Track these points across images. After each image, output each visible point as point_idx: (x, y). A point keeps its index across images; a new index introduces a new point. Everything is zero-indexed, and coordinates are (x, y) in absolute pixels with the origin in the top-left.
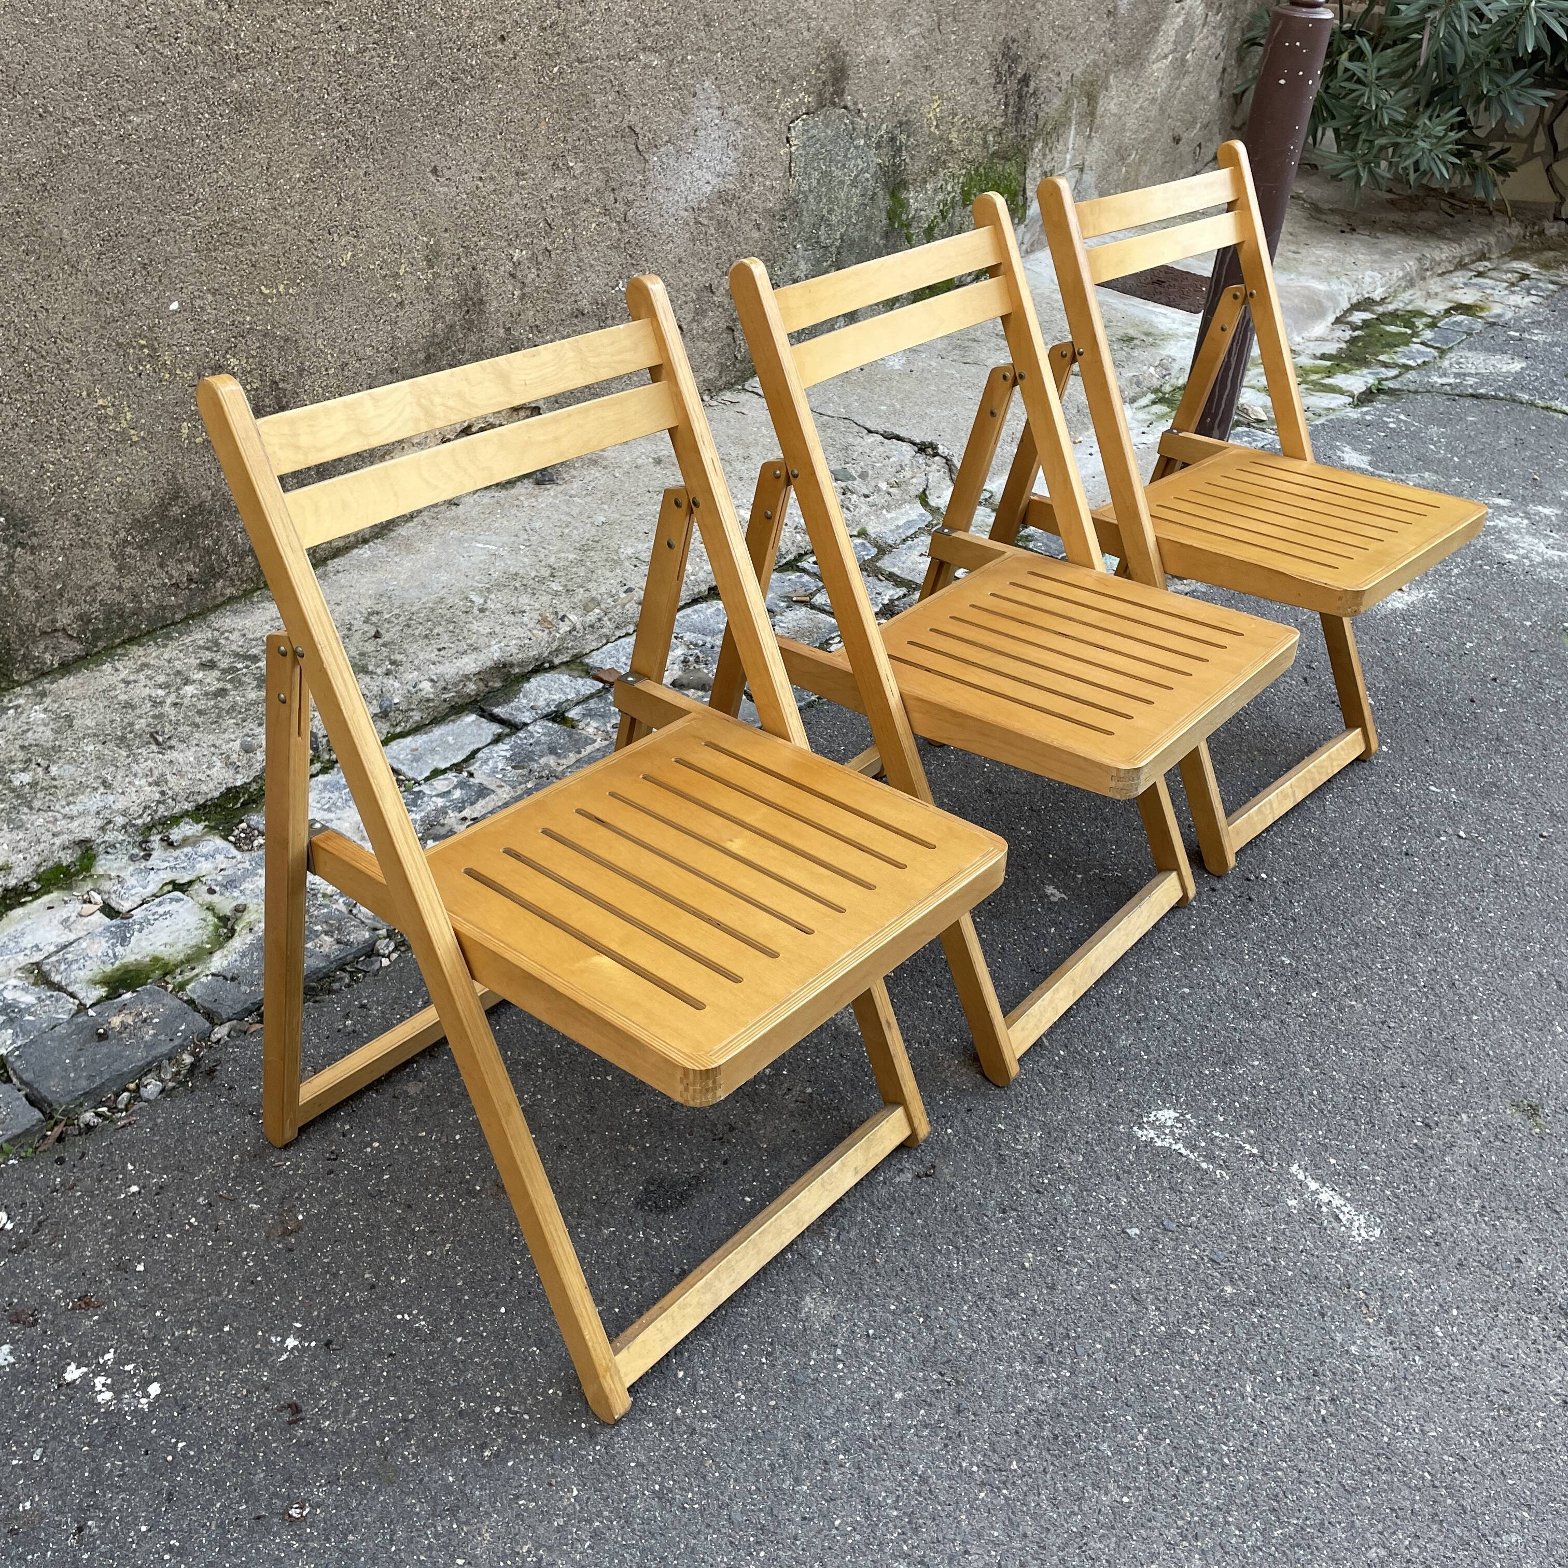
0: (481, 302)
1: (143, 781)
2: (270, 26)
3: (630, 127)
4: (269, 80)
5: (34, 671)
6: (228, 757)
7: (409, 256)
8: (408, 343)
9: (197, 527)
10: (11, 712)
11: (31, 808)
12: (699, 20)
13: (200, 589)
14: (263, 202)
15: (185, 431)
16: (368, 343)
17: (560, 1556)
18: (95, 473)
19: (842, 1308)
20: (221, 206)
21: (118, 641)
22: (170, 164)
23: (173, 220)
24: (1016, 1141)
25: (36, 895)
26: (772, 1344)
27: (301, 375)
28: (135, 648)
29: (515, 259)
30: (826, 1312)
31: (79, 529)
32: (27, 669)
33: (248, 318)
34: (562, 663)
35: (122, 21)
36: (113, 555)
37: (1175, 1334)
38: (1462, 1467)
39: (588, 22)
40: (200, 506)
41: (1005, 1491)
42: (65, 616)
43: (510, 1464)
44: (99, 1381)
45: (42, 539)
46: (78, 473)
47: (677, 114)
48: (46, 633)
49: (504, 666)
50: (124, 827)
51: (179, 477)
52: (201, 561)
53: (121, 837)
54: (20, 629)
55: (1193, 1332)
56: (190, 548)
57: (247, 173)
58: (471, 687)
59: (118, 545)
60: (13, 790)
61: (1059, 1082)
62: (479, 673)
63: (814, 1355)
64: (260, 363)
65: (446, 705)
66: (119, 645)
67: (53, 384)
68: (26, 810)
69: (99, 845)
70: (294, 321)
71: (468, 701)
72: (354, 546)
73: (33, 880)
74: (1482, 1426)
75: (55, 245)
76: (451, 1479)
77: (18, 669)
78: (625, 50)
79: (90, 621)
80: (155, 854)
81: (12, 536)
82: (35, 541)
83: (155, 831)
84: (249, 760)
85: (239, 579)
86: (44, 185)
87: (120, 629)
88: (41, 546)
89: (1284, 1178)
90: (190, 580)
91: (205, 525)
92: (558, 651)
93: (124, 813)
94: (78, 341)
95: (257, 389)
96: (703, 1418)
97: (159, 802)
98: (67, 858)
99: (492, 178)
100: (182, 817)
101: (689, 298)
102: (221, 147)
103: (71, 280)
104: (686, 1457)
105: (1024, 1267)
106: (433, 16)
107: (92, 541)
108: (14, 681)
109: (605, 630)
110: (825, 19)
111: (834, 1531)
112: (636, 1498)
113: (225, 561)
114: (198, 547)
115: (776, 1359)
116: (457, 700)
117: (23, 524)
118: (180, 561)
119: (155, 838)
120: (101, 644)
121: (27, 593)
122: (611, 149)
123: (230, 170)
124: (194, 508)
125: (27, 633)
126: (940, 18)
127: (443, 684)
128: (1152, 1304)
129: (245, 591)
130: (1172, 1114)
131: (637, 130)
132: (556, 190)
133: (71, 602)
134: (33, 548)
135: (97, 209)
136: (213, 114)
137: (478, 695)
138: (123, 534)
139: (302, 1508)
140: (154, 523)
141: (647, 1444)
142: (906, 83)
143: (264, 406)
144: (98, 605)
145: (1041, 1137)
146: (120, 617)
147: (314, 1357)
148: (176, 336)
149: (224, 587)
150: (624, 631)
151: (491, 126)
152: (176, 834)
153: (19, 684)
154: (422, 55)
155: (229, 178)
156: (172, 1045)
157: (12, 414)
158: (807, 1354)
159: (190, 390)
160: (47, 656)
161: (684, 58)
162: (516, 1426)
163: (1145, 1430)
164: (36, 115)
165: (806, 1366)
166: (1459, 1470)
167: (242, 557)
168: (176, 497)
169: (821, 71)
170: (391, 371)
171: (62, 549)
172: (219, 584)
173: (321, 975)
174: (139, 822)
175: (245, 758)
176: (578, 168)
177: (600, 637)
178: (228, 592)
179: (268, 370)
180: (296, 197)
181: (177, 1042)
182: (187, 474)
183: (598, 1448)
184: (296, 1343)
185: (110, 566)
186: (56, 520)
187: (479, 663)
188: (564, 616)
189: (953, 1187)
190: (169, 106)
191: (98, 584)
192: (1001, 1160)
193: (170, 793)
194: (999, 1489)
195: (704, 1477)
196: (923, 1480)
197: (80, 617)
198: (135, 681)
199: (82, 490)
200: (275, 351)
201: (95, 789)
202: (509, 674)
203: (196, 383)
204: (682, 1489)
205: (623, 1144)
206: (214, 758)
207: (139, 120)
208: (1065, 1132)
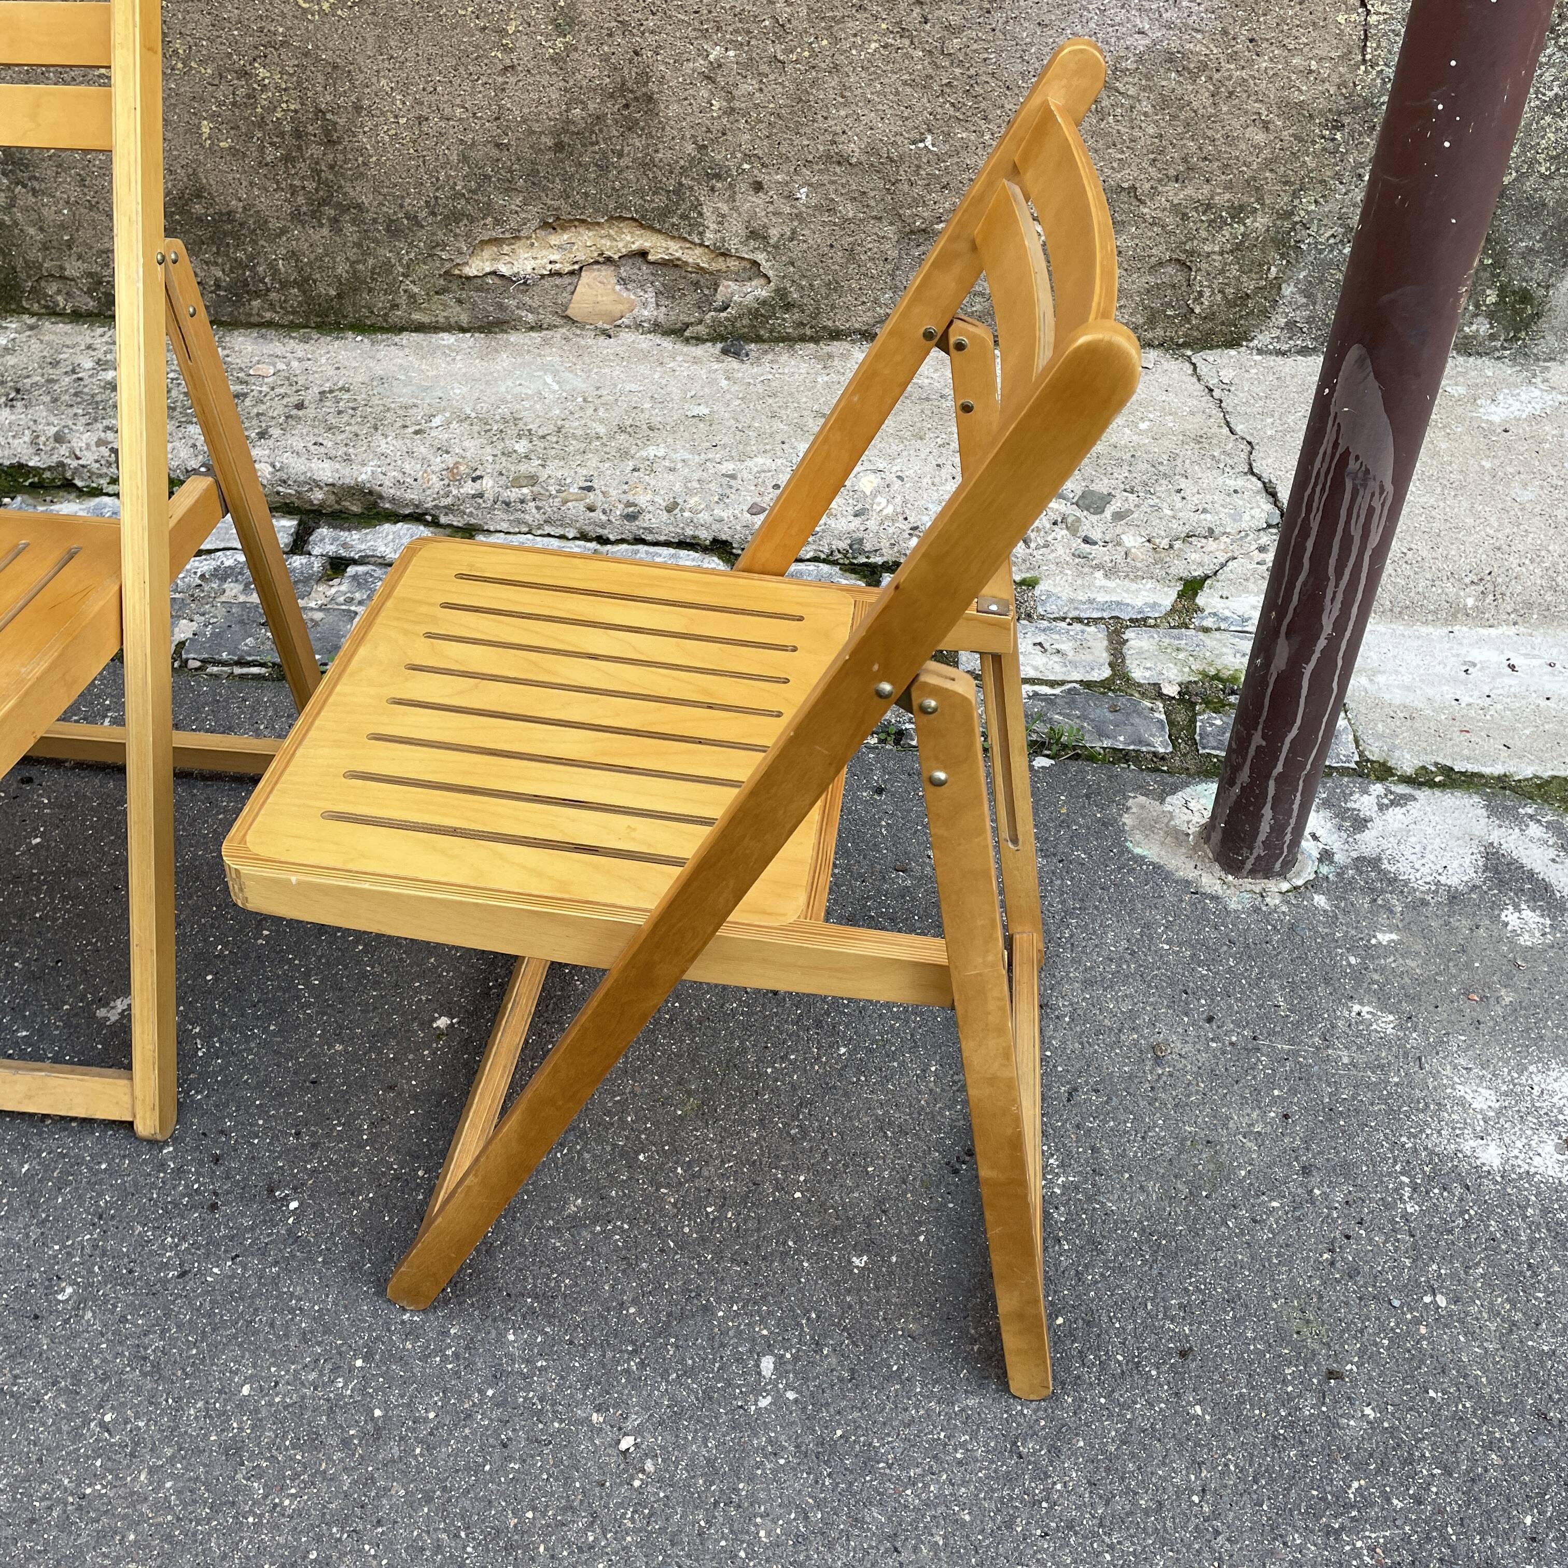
0: (650, 98)
5: (46, 307)
6: (38, 437)
7: (523, 12)
8: (524, 121)
9: (226, 234)
13: (230, 300)
15: (206, 130)
16: (458, 102)
27: (359, 114)
29: (711, 58)
31: (86, 190)
32: (38, 302)
33: (281, 30)
34: (450, 526)
40: (229, 213)
42: (73, 268)
45: (43, 185)
48: (52, 276)
49: (371, 493)
51: (202, 176)
52: (231, 271)
54: (26, 263)
56: (218, 253)
58: (318, 496)
62: (333, 485)
64: (299, 83)
65: (277, 498)
70: (347, 48)
71: (308, 507)
72: (444, 330)
77: (28, 298)
79: (101, 283)
82: (36, 185)
84: (53, 449)
85: (281, 308)
88: (44, 194)
90: (218, 286)
91: (236, 237)
92: (449, 509)
95: (296, 111)
108: (23, 307)
109: (527, 517)
113: (262, 281)
114: (228, 256)
116: (294, 499)
118: (207, 263)
121: (32, 231)
124: (221, 214)
125: (34, 269)
127: (285, 477)
129: (292, 322)
133: (80, 257)
134: (33, 189)
137: (320, 505)
140: (173, 213)
143: (307, 133)
148: (190, 26)
149: (262, 308)
150: (560, 531)
153: (33, 314)
159: (210, 88)
160: (60, 299)
167: (285, 285)
168: (199, 196)
170: (498, 145)
171: (68, 203)
172: (256, 303)
175: (51, 444)
177: (519, 522)
178: (268, 315)
179: (312, 94)
182: (211, 176)
186: (58, 172)
187: (337, 475)
188: (480, 477)
197: (90, 275)
200: (321, 78)
202: (375, 504)
203: (216, 82)
206: (26, 432)
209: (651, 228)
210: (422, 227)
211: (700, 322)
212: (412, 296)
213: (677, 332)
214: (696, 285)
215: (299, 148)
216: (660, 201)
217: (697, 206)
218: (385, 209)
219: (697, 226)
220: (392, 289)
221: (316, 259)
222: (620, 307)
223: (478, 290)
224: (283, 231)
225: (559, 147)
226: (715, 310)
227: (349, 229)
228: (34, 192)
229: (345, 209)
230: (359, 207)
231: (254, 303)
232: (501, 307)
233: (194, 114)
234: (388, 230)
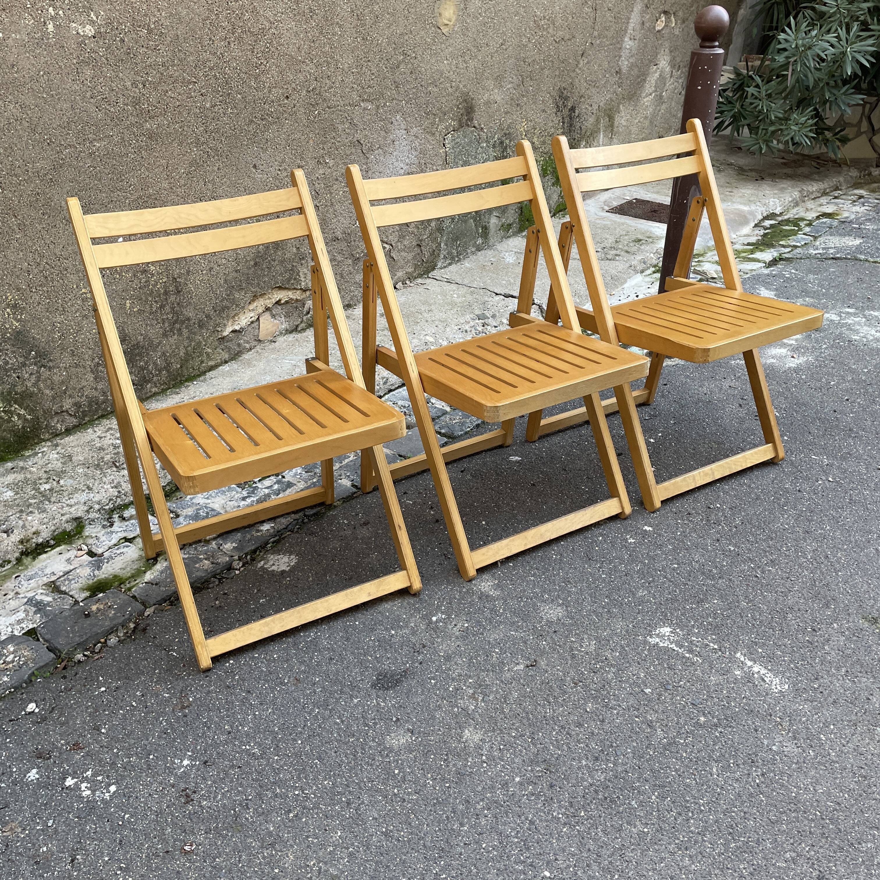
1: (109, 486)
2: (165, 95)
3: (358, 141)
4: (165, 122)
5: (52, 433)
9: (136, 355)
10: (40, 455)
11: (50, 502)
12: (392, 85)
14: (165, 185)
15: (128, 305)
16: (223, 257)
17: (331, 867)
18: (82, 328)
19: (486, 735)
20: (143, 187)
21: (95, 417)
22: (116, 167)
23: (118, 195)
24: (582, 646)
25: (53, 547)
26: (447, 755)
27: (188, 274)
28: (105, 420)
30: (477, 738)
31: (74, 358)
32: (48, 433)
35: (88, 94)
36: (92, 371)
37: (673, 743)
38: (838, 808)
39: (332, 87)
40: (137, 344)
41: (577, 827)
42: (67, 404)
43: (304, 820)
44: (83, 786)
45: (55, 363)
46: (72, 328)
47: (383, 133)
48: (57, 413)
50: (99, 510)
51: (126, 329)
52: (138, 374)
53: (97, 516)
54: (44, 411)
55: (682, 741)
56: (133, 366)
57: (156, 170)
59: (95, 366)
60: (41, 493)
61: (605, 616)
63: (470, 760)
64: (166, 268)
66: (96, 419)
67: (58, 281)
68: (47, 503)
69: (86, 520)
72: (220, 365)
73: (51, 539)
74: (849, 786)
75: (57, 209)
76: (272, 829)
77: (43, 433)
78: (353, 101)
79: (81, 406)
80: (116, 524)
81: (39, 362)
82: (51, 364)
83: (115, 512)
85: (159, 383)
86: (51, 179)
87: (97, 410)
88: (54, 367)
89: (732, 660)
91: (140, 354)
93: (99, 503)
94: (71, 259)
95: (165, 282)
96: (409, 794)
97: (117, 497)
98: (69, 527)
99: (285, 169)
100: (129, 505)
101: (395, 230)
102: (142, 158)
103: (67, 227)
104: (399, 814)
105: (586, 711)
106: (250, 87)
107: (81, 364)
108: (41, 439)
110: (460, 82)
111: (482, 850)
112: (373, 835)
113: (152, 373)
114: (137, 366)
115: (449, 762)
117: (45, 355)
119: (116, 516)
120: (87, 419)
121: (47, 392)
122: (348, 152)
123: (147, 169)
124: (134, 345)
125: (47, 413)
126: (523, 79)
128: (659, 728)
129: (162, 389)
130: (669, 629)
131: (362, 142)
132: (320, 175)
133: (70, 396)
135: (79, 191)
136: (137, 141)
138: (97, 360)
139: (191, 845)
141: (378, 808)
142: (506, 113)
143: (169, 291)
144: (84, 398)
145: (595, 644)
146: (97, 404)
147: (198, 770)
149: (151, 387)
151: (284, 142)
152: (126, 514)
153: (44, 440)
154: (245, 107)
155: (147, 173)
156: (124, 618)
157: (37, 297)
158: (466, 760)
159: (130, 283)
160: (59, 426)
161: (385, 104)
162: (307, 801)
163: (656, 793)
164: (46, 144)
165: (466, 766)
166: (836, 810)
167: (160, 371)
168: (125, 340)
169: (459, 108)
170: (236, 271)
171: (65, 368)
172: (149, 386)
173: (203, 581)
174: (107, 507)
176: (331, 163)
178: (153, 390)
179: (171, 272)
180: (182, 182)
181: (126, 617)
182: (130, 328)
183: (351, 810)
184: (189, 762)
185: (90, 377)
186: (62, 353)
189: (547, 672)
190: (114, 137)
191: (84, 387)
192: (573, 657)
193: (123, 492)
194: (574, 826)
195: (410, 824)
196: (532, 822)
197: (75, 404)
198: (105, 437)
199: (75, 337)
201: (84, 491)
203: (133, 279)
204: (398, 830)
205: (365, 656)
207: (99, 145)
208: (609, 641)
209: (285, 288)
210: (212, 319)
211: (301, 322)
212: (208, 354)
213: (295, 330)
214: (296, 308)
215: (166, 299)
216: (287, 275)
217: (298, 274)
218: (198, 316)
219: (298, 281)
220: (201, 355)
221: (172, 352)
222: (275, 328)
223: (227, 342)
224: (159, 343)
225: (256, 264)
226: (305, 315)
227: (185, 331)
228: (50, 368)
229: (183, 322)
230: (189, 319)
231: (148, 386)
232: (239, 345)
233: (123, 299)
234: (199, 326)
